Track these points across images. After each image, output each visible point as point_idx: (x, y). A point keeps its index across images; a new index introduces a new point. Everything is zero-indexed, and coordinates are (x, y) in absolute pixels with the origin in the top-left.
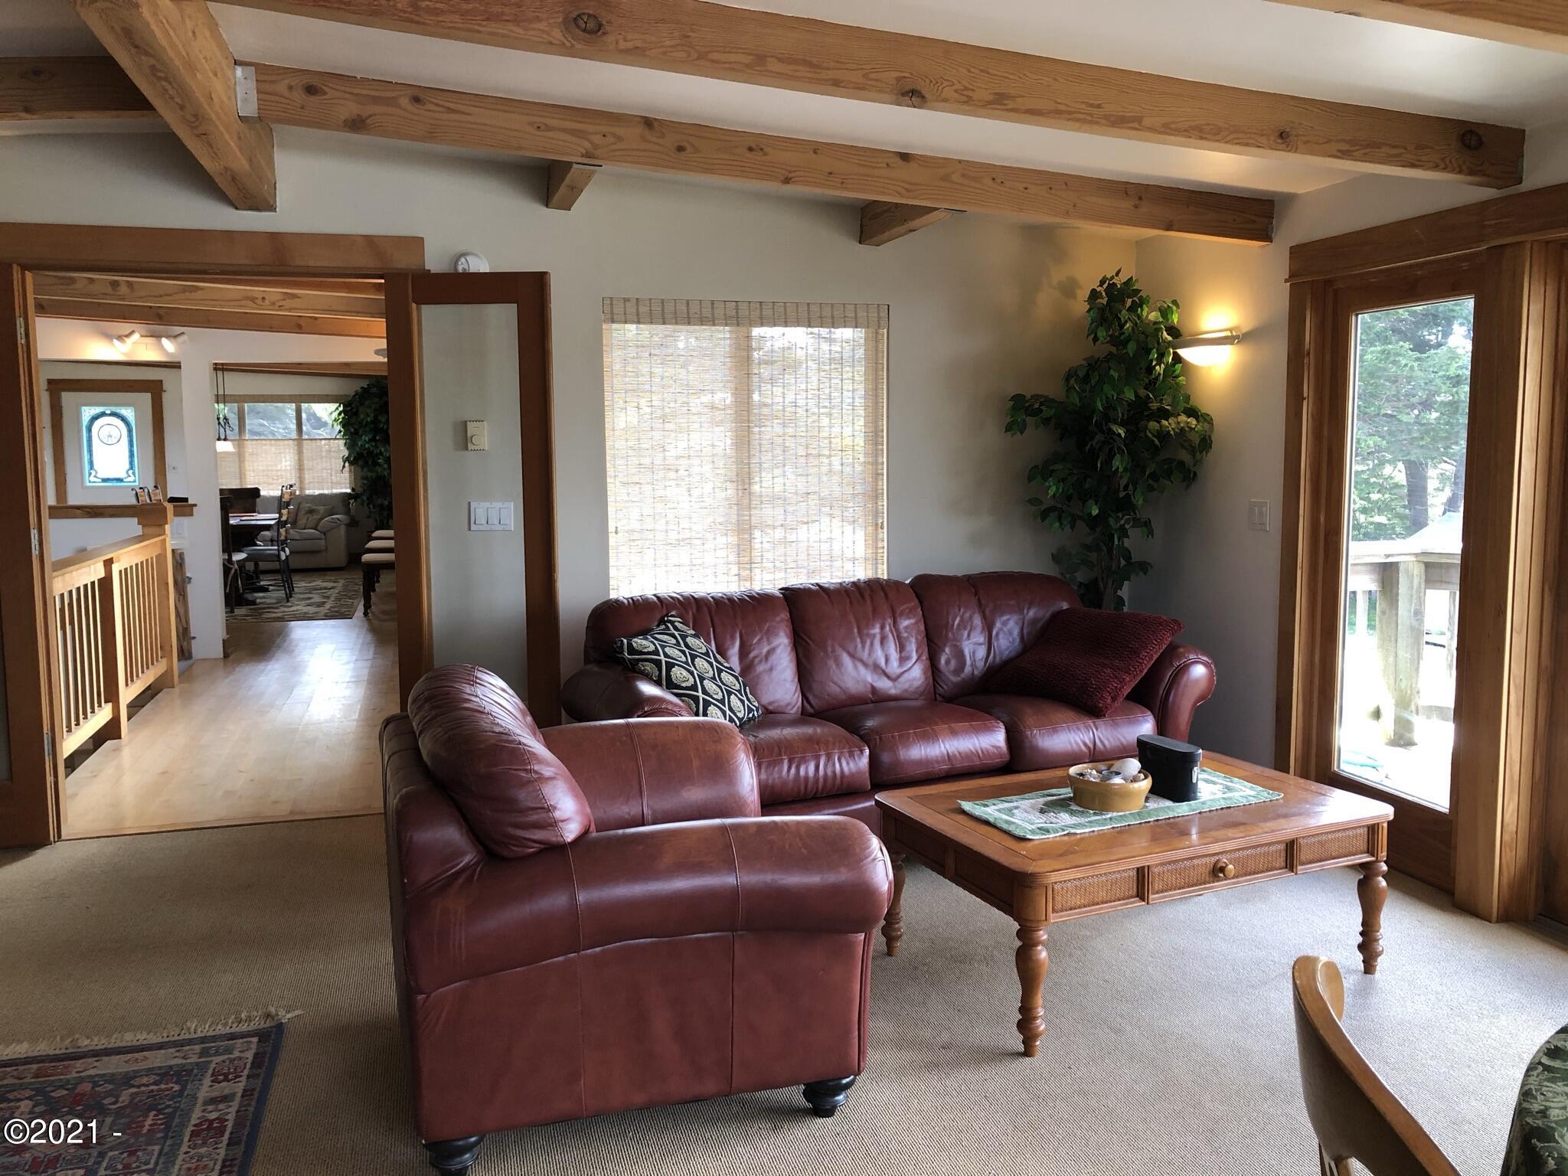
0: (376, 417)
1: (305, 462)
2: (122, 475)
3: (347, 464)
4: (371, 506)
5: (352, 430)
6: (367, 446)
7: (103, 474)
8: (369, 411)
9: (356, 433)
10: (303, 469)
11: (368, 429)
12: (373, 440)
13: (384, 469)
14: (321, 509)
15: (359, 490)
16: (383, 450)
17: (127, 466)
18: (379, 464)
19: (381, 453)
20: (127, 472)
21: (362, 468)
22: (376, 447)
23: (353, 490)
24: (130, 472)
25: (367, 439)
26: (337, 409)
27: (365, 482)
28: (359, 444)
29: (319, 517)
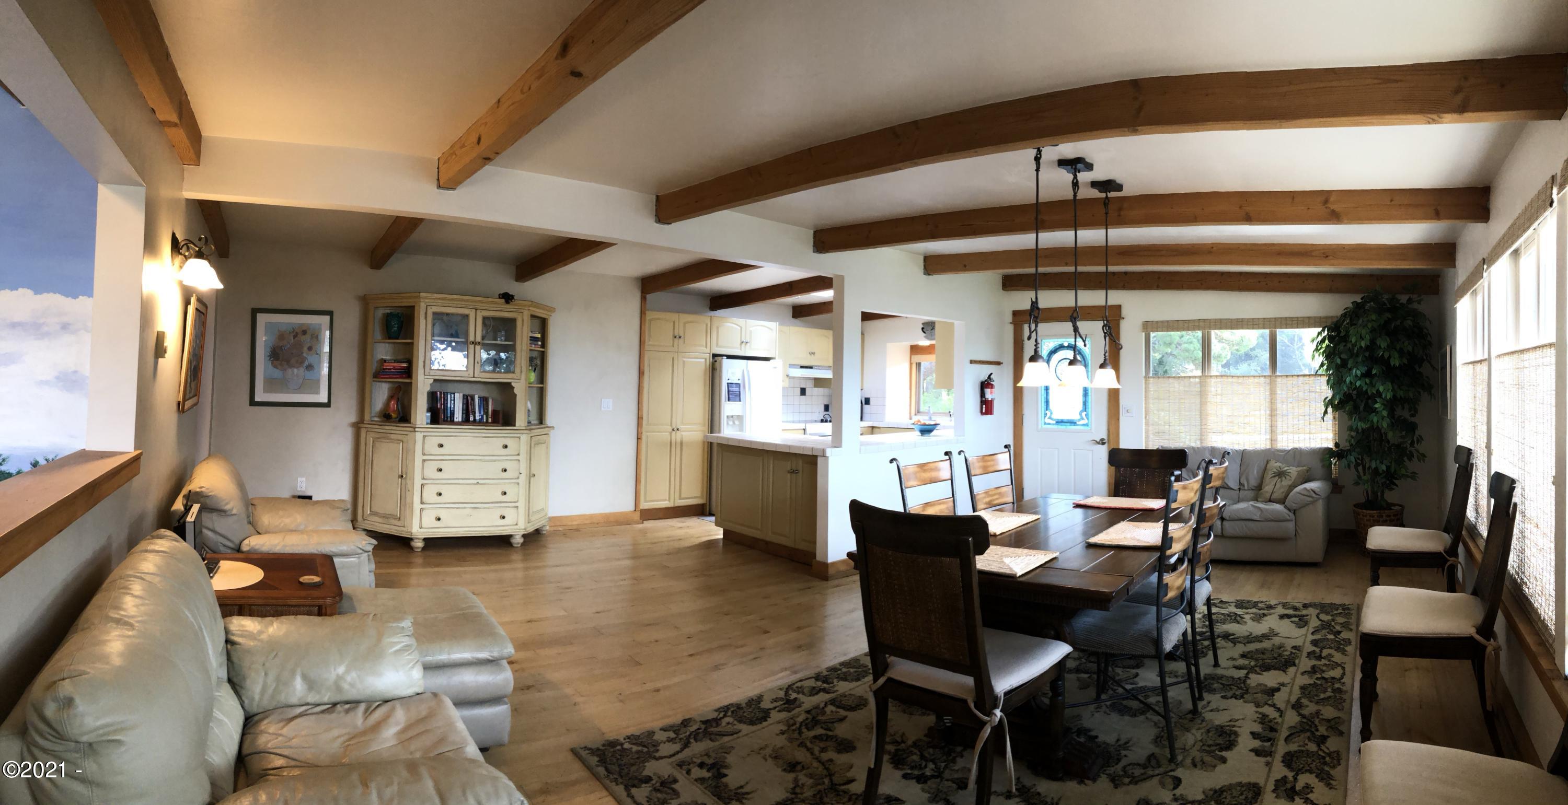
0: (1373, 341)
1: (1279, 406)
2: (1075, 416)
3: (1330, 410)
4: (1360, 468)
5: (1339, 361)
6: (1358, 384)
7: (1058, 416)
8: (1364, 332)
9: (1344, 364)
10: (1276, 415)
11: (1360, 359)
12: (1367, 374)
13: (1383, 418)
14: (1293, 471)
15: (1345, 445)
16: (1381, 389)
17: (1080, 406)
18: (1374, 411)
19: (1379, 394)
20: (1080, 414)
21: (1350, 414)
22: (1372, 385)
23: (1337, 445)
24: (1084, 414)
25: (1359, 373)
26: (1319, 334)
27: (1353, 434)
28: (1348, 380)
29: (1290, 483)
